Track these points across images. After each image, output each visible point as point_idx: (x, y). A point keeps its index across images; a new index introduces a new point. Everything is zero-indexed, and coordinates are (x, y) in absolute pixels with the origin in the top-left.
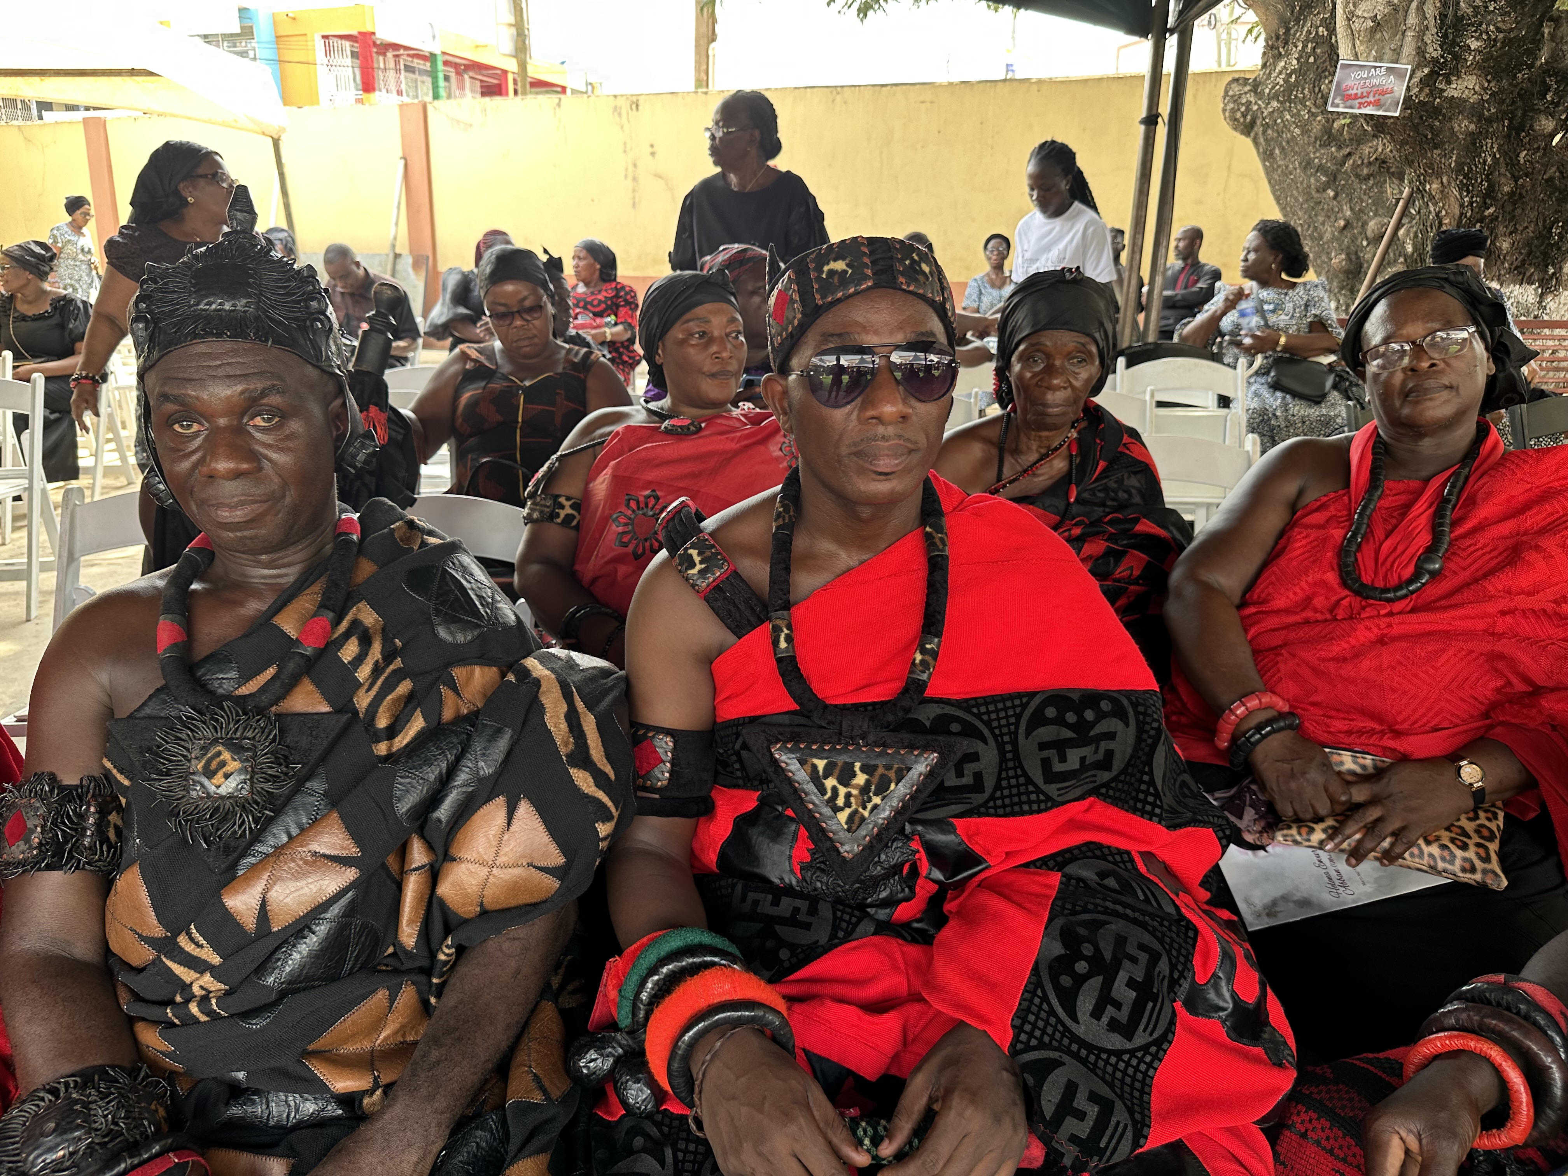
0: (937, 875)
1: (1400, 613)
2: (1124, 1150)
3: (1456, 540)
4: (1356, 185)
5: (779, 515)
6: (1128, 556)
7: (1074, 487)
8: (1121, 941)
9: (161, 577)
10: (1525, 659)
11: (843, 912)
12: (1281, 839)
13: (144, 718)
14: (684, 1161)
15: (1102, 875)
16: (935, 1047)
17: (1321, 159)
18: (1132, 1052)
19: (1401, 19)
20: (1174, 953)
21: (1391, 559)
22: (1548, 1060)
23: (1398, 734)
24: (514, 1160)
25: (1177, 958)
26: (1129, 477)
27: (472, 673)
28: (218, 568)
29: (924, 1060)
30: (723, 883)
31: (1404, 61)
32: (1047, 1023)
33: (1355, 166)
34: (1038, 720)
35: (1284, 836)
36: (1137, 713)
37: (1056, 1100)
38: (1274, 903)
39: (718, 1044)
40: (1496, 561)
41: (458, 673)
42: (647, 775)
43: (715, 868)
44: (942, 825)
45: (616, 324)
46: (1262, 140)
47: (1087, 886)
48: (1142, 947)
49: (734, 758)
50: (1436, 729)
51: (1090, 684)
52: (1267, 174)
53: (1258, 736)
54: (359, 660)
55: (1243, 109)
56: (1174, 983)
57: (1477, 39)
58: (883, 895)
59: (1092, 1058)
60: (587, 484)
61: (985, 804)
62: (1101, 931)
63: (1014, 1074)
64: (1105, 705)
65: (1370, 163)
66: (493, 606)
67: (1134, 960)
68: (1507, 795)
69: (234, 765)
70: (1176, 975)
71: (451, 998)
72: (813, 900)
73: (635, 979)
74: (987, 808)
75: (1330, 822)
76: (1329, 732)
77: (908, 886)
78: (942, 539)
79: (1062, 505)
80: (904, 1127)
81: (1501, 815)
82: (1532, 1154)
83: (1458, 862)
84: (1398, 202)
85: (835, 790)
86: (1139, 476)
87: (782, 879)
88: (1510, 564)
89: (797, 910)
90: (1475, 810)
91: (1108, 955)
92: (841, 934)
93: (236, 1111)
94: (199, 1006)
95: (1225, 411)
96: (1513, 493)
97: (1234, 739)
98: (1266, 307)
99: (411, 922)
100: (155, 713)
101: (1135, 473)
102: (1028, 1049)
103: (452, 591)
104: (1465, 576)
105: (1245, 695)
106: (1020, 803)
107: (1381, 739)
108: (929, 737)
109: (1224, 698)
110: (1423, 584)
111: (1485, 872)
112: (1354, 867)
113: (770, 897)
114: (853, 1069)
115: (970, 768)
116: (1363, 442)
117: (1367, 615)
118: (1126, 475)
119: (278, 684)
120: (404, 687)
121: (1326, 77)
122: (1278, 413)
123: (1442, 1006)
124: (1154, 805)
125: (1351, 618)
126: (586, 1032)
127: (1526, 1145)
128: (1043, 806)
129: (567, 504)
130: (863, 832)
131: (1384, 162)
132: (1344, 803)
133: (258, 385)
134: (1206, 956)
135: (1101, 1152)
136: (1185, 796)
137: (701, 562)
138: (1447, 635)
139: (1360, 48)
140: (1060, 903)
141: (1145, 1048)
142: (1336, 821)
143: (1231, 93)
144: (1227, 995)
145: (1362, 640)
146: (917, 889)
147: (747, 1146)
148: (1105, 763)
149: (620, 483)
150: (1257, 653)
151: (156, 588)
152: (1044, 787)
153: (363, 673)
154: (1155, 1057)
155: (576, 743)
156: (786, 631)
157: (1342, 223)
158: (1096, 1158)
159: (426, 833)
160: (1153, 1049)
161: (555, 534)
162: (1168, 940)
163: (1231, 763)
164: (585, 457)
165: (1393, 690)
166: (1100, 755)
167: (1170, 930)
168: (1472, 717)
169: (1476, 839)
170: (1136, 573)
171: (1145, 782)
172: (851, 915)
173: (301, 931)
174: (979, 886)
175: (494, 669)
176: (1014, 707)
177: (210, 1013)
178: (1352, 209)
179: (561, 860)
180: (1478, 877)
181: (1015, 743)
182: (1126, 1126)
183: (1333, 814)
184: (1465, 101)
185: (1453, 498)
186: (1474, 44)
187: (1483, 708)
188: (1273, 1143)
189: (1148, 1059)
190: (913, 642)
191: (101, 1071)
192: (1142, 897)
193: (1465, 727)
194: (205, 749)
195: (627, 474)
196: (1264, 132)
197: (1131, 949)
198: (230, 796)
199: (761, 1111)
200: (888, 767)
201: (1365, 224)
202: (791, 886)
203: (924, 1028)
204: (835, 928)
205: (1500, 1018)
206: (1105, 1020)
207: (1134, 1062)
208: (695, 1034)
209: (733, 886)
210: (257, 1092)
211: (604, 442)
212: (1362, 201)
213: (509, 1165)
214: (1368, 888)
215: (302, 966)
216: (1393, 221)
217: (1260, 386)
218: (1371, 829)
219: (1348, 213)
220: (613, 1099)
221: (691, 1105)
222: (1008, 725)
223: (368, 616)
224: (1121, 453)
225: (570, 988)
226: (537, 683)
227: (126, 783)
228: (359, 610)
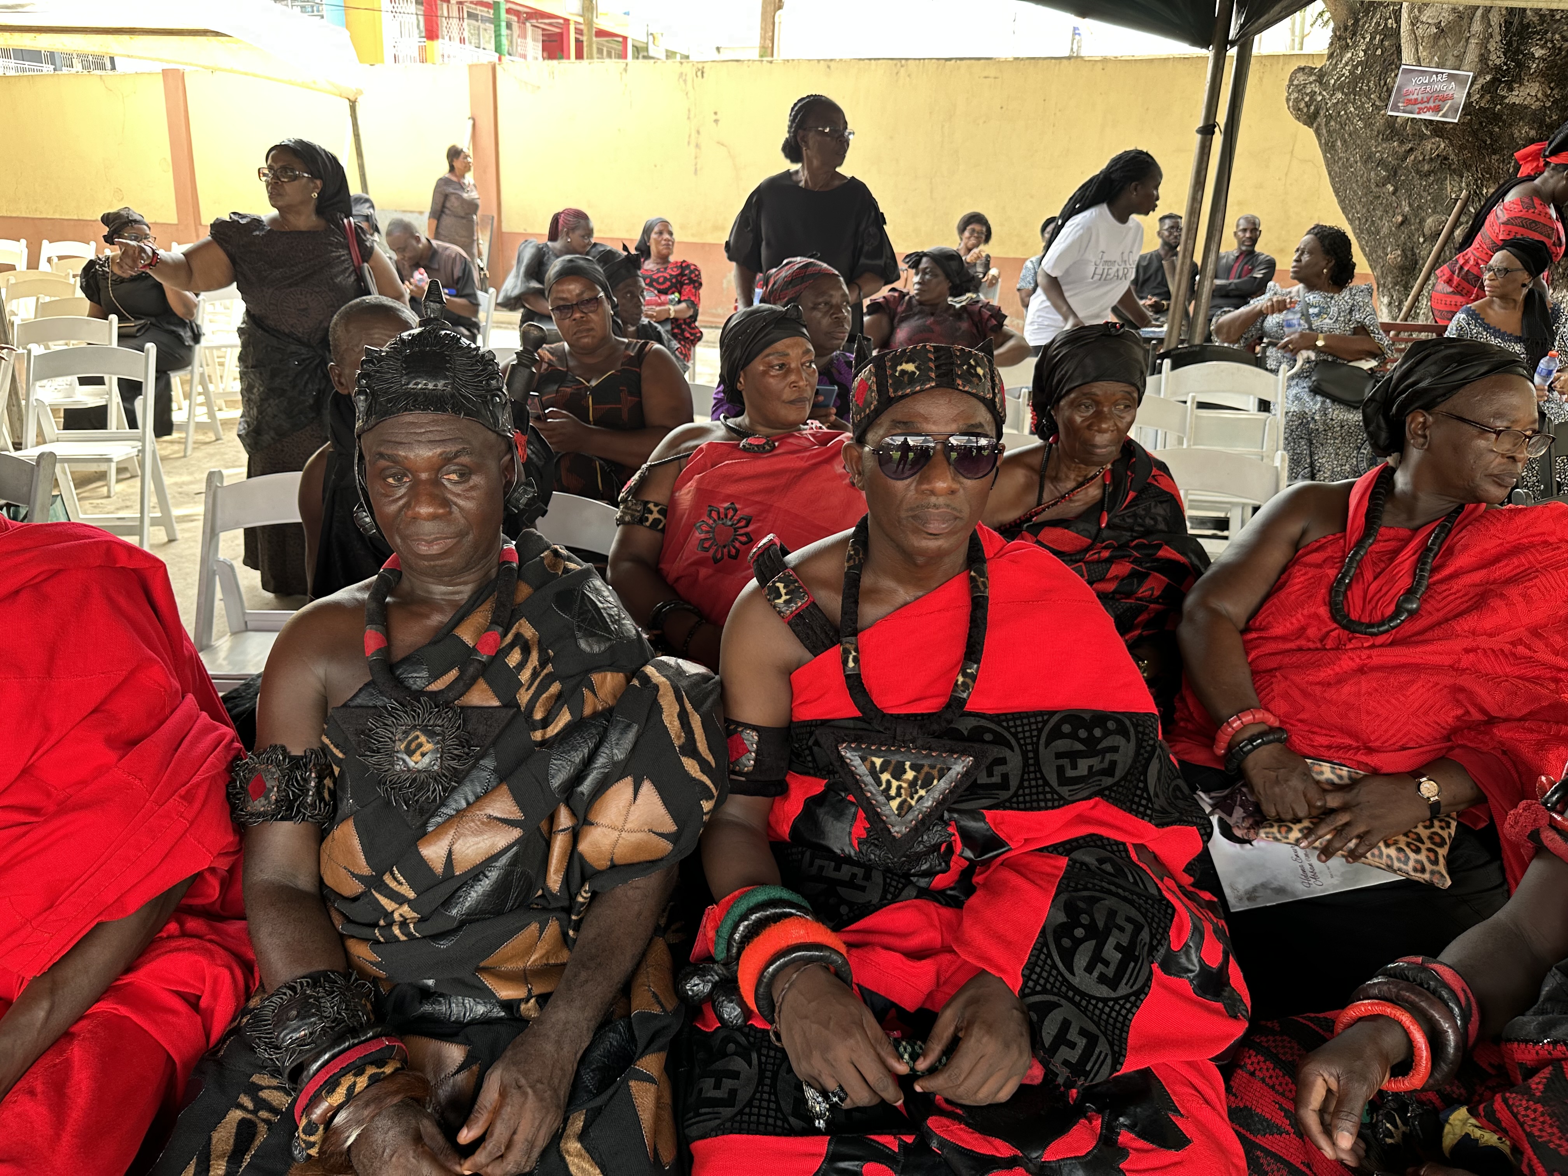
0: (969, 854)
1: (1382, 646)
2: (1104, 1074)
3: (1434, 584)
4: (1417, 182)
5: (850, 557)
6: (1150, 578)
7: (1105, 513)
8: (1112, 914)
9: (360, 589)
10: (1482, 692)
11: (892, 879)
12: (1263, 835)
13: (357, 707)
14: (766, 1063)
15: (1101, 861)
16: (962, 989)
17: (1382, 153)
18: (1116, 1000)
19: (1465, 27)
20: (1155, 925)
21: (1376, 598)
22: (1446, 1026)
23: (1370, 751)
24: (643, 1054)
25: (1157, 929)
26: (1156, 506)
27: (605, 677)
28: (405, 585)
29: (953, 998)
30: (794, 850)
31: (1466, 68)
32: (1050, 974)
33: (1416, 162)
34: (1056, 734)
35: (1267, 833)
36: (1137, 732)
37: (1054, 1033)
38: (1255, 889)
39: (795, 976)
40: (1466, 605)
41: (596, 678)
42: (736, 762)
43: (787, 837)
44: (974, 815)
45: (679, 302)
46: (1324, 131)
47: (1089, 869)
48: (1129, 919)
49: (807, 752)
50: (1403, 748)
51: (1100, 706)
52: (1328, 165)
53: (1250, 747)
54: (521, 665)
55: (1307, 99)
56: (1152, 949)
57: (1542, 47)
58: (924, 867)
59: (1084, 1003)
60: (673, 493)
61: (1009, 800)
62: (1097, 905)
63: (1023, 1012)
64: (1111, 725)
65: (1431, 159)
66: (617, 622)
67: (1122, 929)
68: (1462, 807)
69: (428, 747)
70: (1155, 943)
71: (589, 932)
72: (868, 868)
73: (729, 923)
74: (1011, 803)
75: (1306, 823)
76: (1313, 746)
77: (944, 861)
78: (983, 583)
79: (1094, 531)
80: (936, 1049)
81: (1454, 824)
82: (1432, 1096)
83: (1411, 863)
84: (1456, 200)
85: (889, 782)
86: (1164, 505)
87: (843, 850)
88: (1476, 608)
89: (854, 876)
90: (1431, 820)
91: (1101, 924)
92: (889, 897)
93: (427, 1008)
94: (400, 929)
95: (1264, 415)
96: (1487, 547)
97: (1230, 748)
98: (1311, 311)
99: (557, 871)
100: (364, 703)
101: (1161, 502)
102: (1034, 993)
103: (589, 611)
104: (1437, 616)
105: (1242, 711)
106: (1038, 801)
107: (1356, 754)
108: (967, 744)
109: (1224, 712)
110: (1402, 621)
111: (1432, 873)
112: (1324, 862)
113: (833, 864)
114: (896, 1001)
115: (998, 770)
116: (1361, 490)
117: (1351, 646)
118: (1153, 504)
119: (461, 684)
120: (555, 688)
121: (1392, 70)
122: (1317, 418)
123: (1370, 979)
124: (1146, 807)
125: (1337, 648)
126: (689, 964)
127: (1423, 1090)
128: (1056, 804)
129: (656, 510)
130: (910, 817)
131: (1446, 158)
132: (1319, 808)
133: (452, 448)
134: (1180, 929)
135: (1086, 1074)
136: (1177, 798)
137: (786, 594)
138: (1417, 668)
139: (1423, 54)
140: (1065, 882)
141: (1126, 998)
142: (1311, 822)
143: (1296, 82)
144: (1195, 960)
145: (1345, 667)
146: (952, 864)
147: (816, 1055)
148: (1109, 771)
149: (703, 495)
150: (1255, 673)
151: (357, 600)
152: (1058, 789)
153: (525, 676)
154: (1134, 1005)
155: (686, 737)
156: (854, 654)
157: (1400, 219)
158: (1082, 1078)
159: (571, 803)
160: (1133, 999)
161: (644, 536)
162: (1150, 915)
163: (1226, 768)
164: (672, 469)
165: (1368, 713)
166: (1106, 764)
167: (1153, 907)
168: (1435, 739)
169: (1429, 845)
170: (1157, 593)
171: (1140, 788)
172: (898, 882)
173: (477, 875)
174: (1002, 864)
175: (621, 674)
176: (1037, 723)
177: (409, 934)
178: (1410, 205)
179: (673, 828)
180: (1427, 876)
181: (1036, 751)
182: (1107, 1055)
183: (1309, 817)
184: (1526, 107)
185: (1436, 548)
186: (1538, 53)
187: (1445, 732)
188: (1227, 1079)
189: (1128, 1006)
190: (956, 665)
191: (324, 974)
192: (1132, 880)
193: (1428, 748)
194: (406, 733)
195: (710, 488)
196: (1327, 124)
197: (1120, 921)
198: (426, 771)
199: (827, 1027)
200: (933, 767)
201: (1422, 221)
202: (850, 856)
203: (953, 974)
204: (885, 891)
205: (1413, 992)
206: (1096, 974)
207: (1117, 1007)
208: (777, 967)
209: (803, 853)
210: (442, 995)
211: (688, 455)
212: (1421, 197)
213: (638, 1059)
214: (1335, 881)
215: (478, 903)
216: (1451, 218)
217: (1302, 389)
218: (1339, 831)
219: (1407, 209)
220: (710, 1014)
221: (772, 1022)
222: (1031, 737)
223: (528, 631)
224: (1149, 484)
225: (673, 927)
226: (656, 688)
227: (340, 755)
228: (520, 625)
